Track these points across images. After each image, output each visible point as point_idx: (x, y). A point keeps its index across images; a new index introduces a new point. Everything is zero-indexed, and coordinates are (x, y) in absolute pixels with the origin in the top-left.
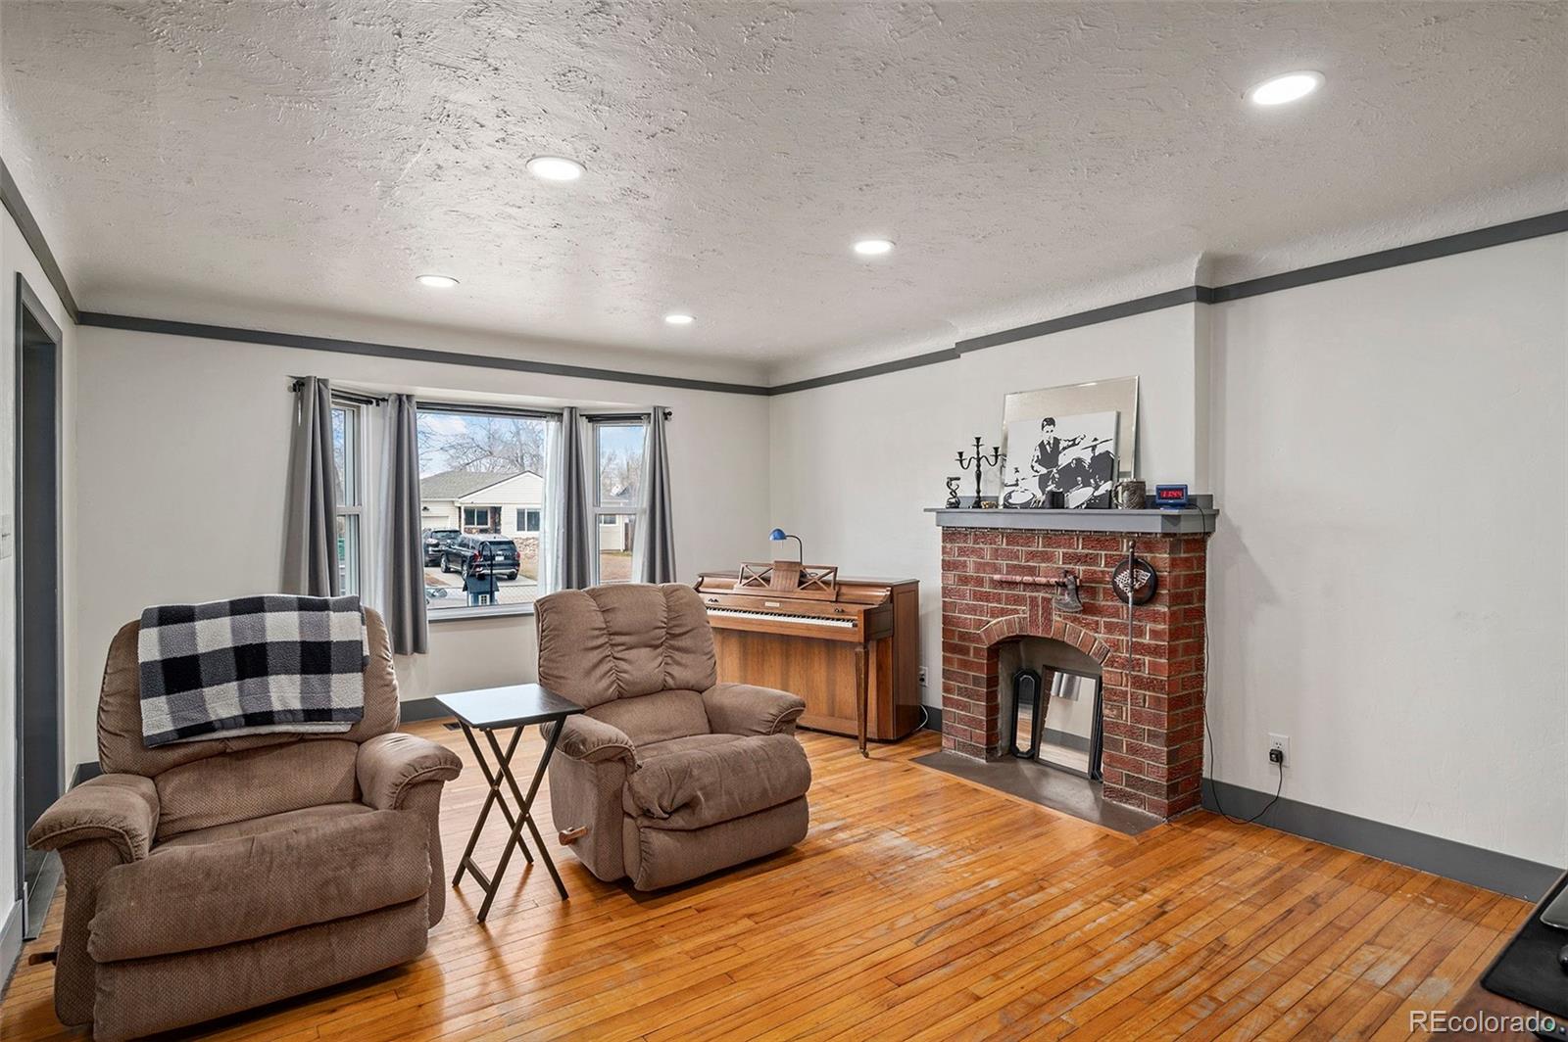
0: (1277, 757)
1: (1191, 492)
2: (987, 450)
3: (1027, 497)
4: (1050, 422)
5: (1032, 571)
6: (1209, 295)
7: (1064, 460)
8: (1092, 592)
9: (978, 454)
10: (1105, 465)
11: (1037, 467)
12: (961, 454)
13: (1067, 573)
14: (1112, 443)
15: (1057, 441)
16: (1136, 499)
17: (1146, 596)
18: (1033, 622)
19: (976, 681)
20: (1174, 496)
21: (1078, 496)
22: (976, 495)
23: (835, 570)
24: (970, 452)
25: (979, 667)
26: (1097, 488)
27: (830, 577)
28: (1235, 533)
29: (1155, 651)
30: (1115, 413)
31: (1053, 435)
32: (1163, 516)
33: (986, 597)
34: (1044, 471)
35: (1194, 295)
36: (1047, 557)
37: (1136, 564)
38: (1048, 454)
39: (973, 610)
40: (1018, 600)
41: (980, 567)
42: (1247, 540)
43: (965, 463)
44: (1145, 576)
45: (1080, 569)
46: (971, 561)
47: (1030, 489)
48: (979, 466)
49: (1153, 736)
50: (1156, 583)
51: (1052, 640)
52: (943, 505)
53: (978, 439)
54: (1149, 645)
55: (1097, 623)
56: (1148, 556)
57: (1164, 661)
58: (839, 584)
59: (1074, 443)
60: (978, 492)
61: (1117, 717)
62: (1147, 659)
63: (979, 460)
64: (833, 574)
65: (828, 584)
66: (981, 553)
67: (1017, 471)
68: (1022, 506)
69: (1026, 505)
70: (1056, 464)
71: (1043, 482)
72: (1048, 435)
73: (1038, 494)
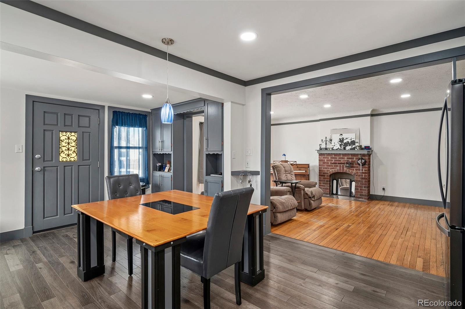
0: (384, 189)
1: (370, 147)
2: (328, 139)
3: (337, 148)
4: (342, 135)
5: (340, 161)
6: (372, 115)
7: (345, 141)
8: (353, 164)
9: (326, 140)
10: (353, 143)
11: (339, 142)
12: (322, 140)
13: (347, 161)
14: (355, 139)
15: (343, 138)
16: (361, 148)
17: (364, 164)
18: (340, 169)
19: (327, 181)
20: (367, 148)
21: (348, 148)
23: (296, 162)
24: (324, 140)
25: (328, 179)
26: (352, 146)
27: (295, 163)
28: (376, 154)
29: (365, 173)
30: (355, 134)
31: (342, 137)
32: (368, 151)
33: (329, 166)
34: (341, 143)
35: (370, 115)
36: (343, 158)
37: (362, 159)
38: (341, 141)
39: (326, 168)
40: (337, 166)
41: (327, 160)
42: (378, 155)
43: (323, 142)
44: (363, 161)
45: (350, 160)
46: (326, 160)
47: (338, 146)
48: (326, 142)
49: (365, 187)
50: (365, 162)
51: (344, 172)
52: (318, 149)
53: (326, 137)
54: (364, 172)
55: (354, 169)
56: (364, 158)
57: (367, 174)
58: (297, 164)
59: (347, 139)
60: (326, 147)
61: (358, 185)
62: (364, 175)
64: (295, 162)
65: (295, 164)
66: (328, 158)
67: (335, 143)
68: (336, 149)
69: (337, 149)
70: (343, 142)
71: (340, 145)
72: (341, 137)
73: (340, 147)
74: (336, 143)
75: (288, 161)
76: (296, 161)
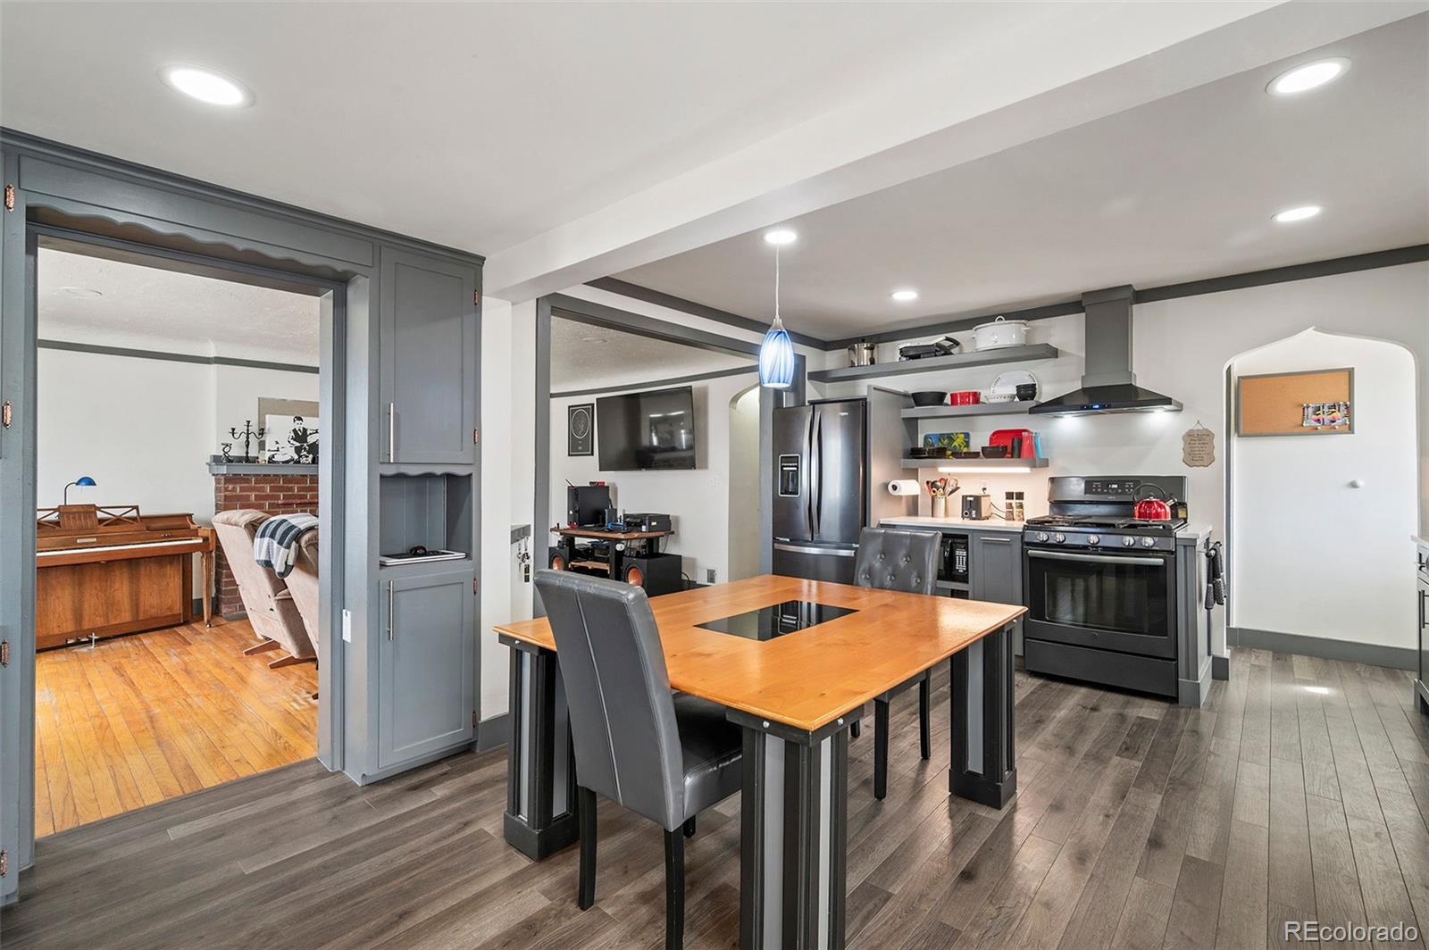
3: (286, 458)
4: (300, 419)
5: (304, 497)
7: (311, 440)
9: (248, 430)
11: (292, 441)
12: (233, 429)
15: (304, 430)
22: (245, 455)
23: (136, 508)
24: (241, 428)
27: (133, 513)
31: (301, 426)
34: (298, 444)
38: (300, 436)
41: (259, 497)
43: (237, 436)
46: (253, 495)
47: (288, 452)
48: (248, 438)
53: (248, 422)
58: (143, 519)
60: (248, 453)
63: (248, 434)
64: (135, 510)
65: (134, 519)
66: (262, 489)
67: (277, 443)
68: (283, 462)
69: (287, 462)
70: (306, 442)
71: (298, 450)
72: (298, 426)
73: (296, 457)
74: (284, 443)
75: (99, 509)
76: (135, 505)
